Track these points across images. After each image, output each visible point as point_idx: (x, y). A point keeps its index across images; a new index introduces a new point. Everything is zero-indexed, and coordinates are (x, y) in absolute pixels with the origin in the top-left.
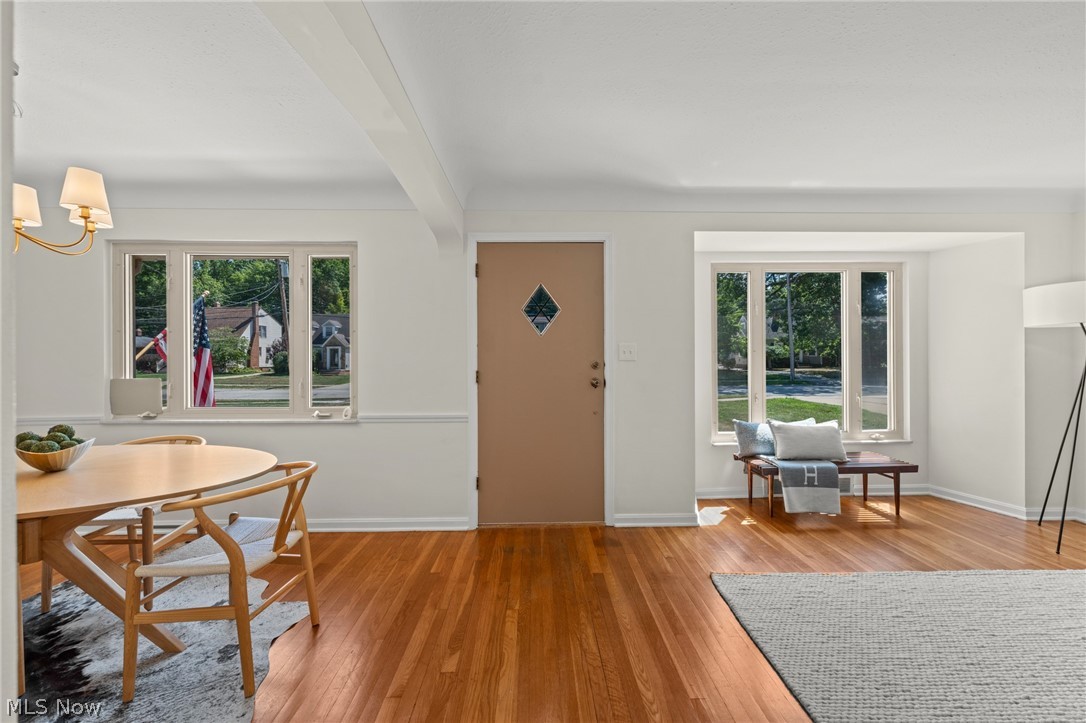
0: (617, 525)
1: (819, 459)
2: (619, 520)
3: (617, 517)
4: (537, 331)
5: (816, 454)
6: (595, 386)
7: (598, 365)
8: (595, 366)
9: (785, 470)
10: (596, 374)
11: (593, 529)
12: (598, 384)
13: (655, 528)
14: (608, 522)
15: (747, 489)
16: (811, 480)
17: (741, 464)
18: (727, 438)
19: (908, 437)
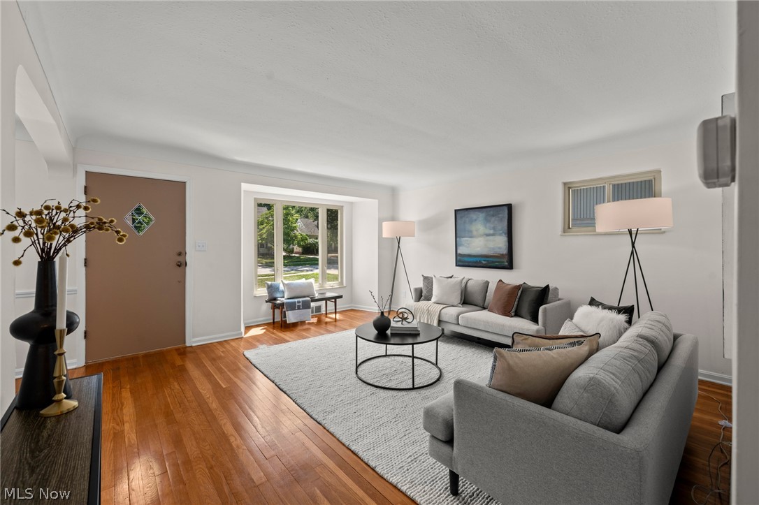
0: (194, 345)
1: (304, 297)
2: (196, 342)
3: (192, 340)
4: (136, 231)
5: (303, 295)
6: (179, 266)
7: (182, 253)
8: (180, 254)
9: (287, 303)
10: (180, 259)
11: (177, 350)
12: (182, 265)
13: (217, 342)
14: (188, 344)
15: (272, 317)
16: (299, 306)
17: (270, 304)
18: (263, 292)
19: (345, 285)
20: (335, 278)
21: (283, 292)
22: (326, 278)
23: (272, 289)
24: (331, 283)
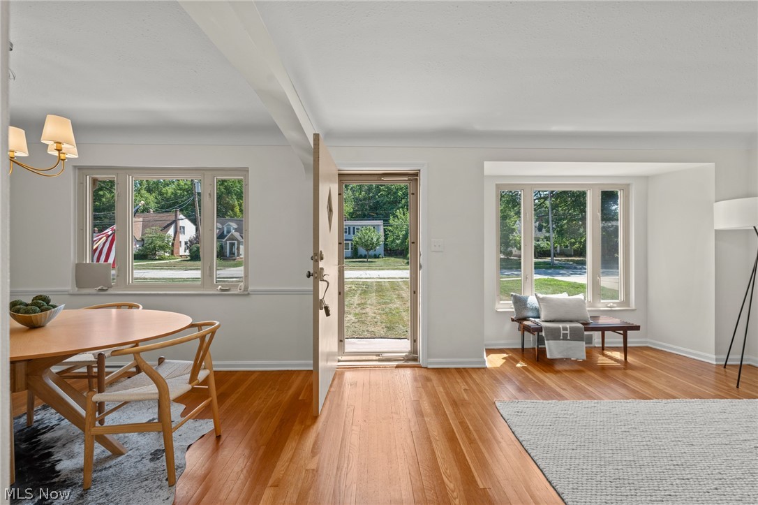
0: (429, 367)
1: (571, 321)
2: (431, 363)
3: (428, 361)
5: (569, 317)
9: (547, 328)
13: (456, 369)
14: (423, 364)
15: (520, 341)
16: (565, 335)
17: (517, 324)
18: (507, 306)
19: (633, 306)
20: (613, 295)
21: (537, 310)
22: (600, 292)
23: (520, 302)
24: (610, 302)
